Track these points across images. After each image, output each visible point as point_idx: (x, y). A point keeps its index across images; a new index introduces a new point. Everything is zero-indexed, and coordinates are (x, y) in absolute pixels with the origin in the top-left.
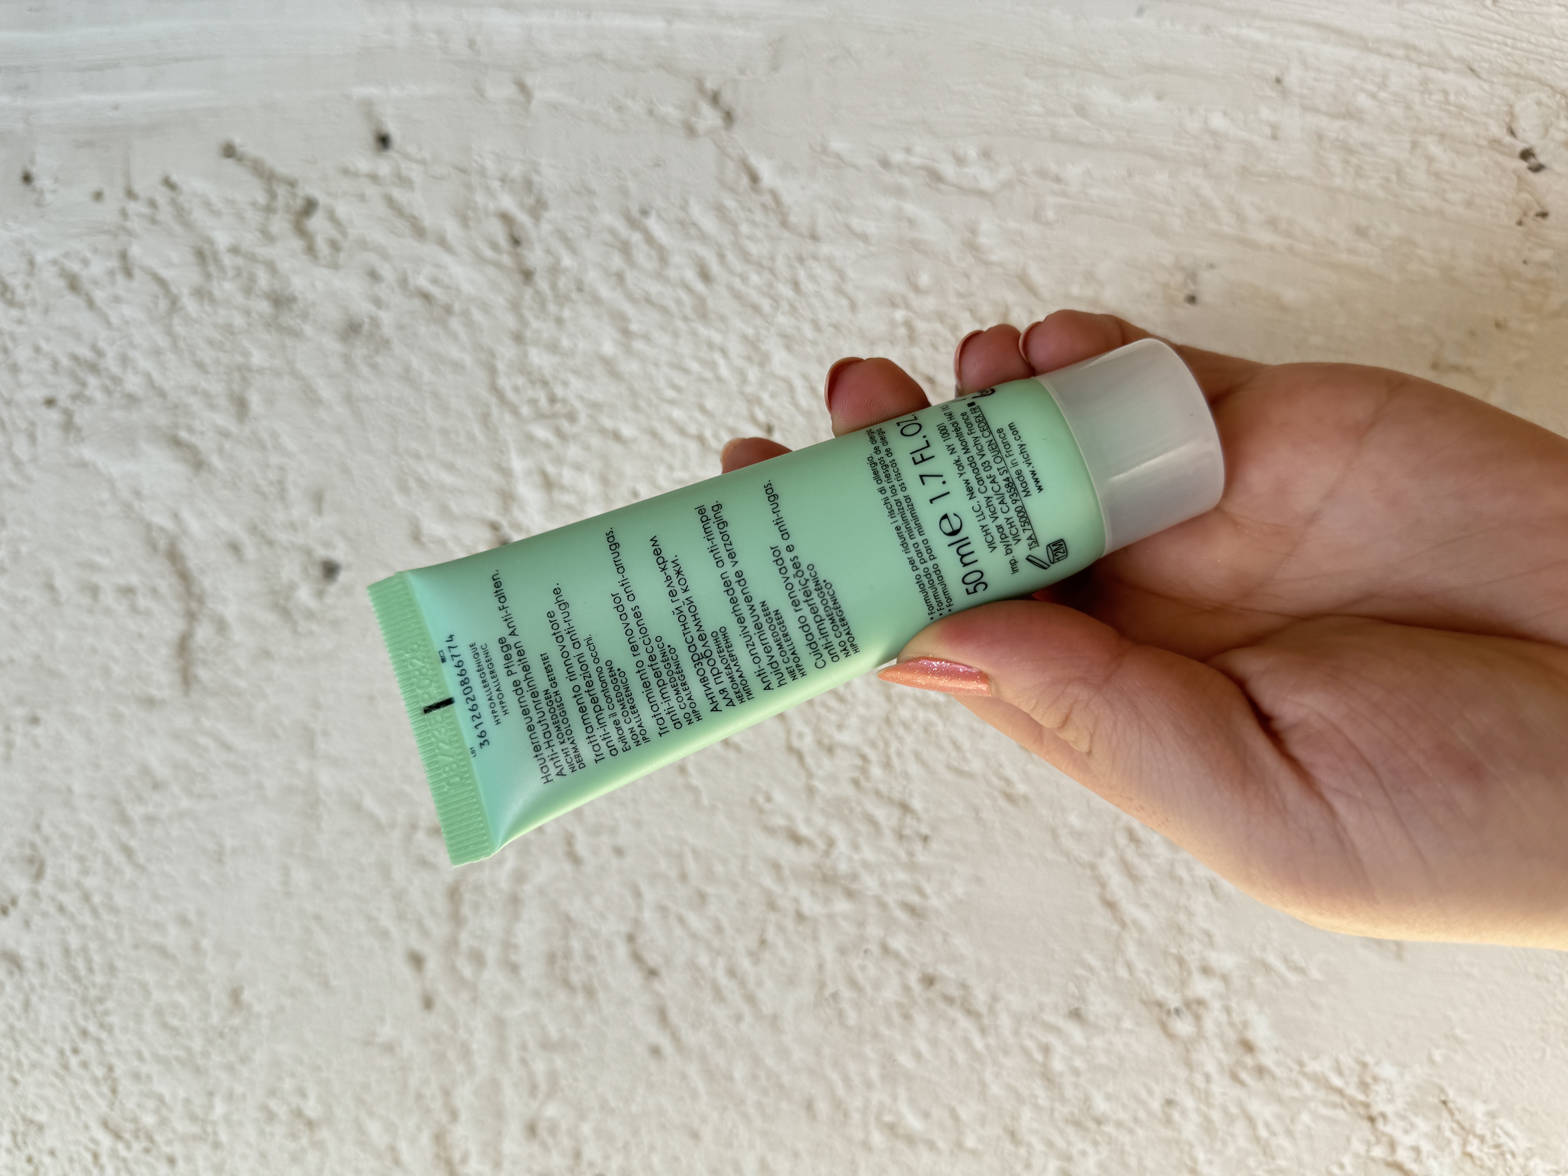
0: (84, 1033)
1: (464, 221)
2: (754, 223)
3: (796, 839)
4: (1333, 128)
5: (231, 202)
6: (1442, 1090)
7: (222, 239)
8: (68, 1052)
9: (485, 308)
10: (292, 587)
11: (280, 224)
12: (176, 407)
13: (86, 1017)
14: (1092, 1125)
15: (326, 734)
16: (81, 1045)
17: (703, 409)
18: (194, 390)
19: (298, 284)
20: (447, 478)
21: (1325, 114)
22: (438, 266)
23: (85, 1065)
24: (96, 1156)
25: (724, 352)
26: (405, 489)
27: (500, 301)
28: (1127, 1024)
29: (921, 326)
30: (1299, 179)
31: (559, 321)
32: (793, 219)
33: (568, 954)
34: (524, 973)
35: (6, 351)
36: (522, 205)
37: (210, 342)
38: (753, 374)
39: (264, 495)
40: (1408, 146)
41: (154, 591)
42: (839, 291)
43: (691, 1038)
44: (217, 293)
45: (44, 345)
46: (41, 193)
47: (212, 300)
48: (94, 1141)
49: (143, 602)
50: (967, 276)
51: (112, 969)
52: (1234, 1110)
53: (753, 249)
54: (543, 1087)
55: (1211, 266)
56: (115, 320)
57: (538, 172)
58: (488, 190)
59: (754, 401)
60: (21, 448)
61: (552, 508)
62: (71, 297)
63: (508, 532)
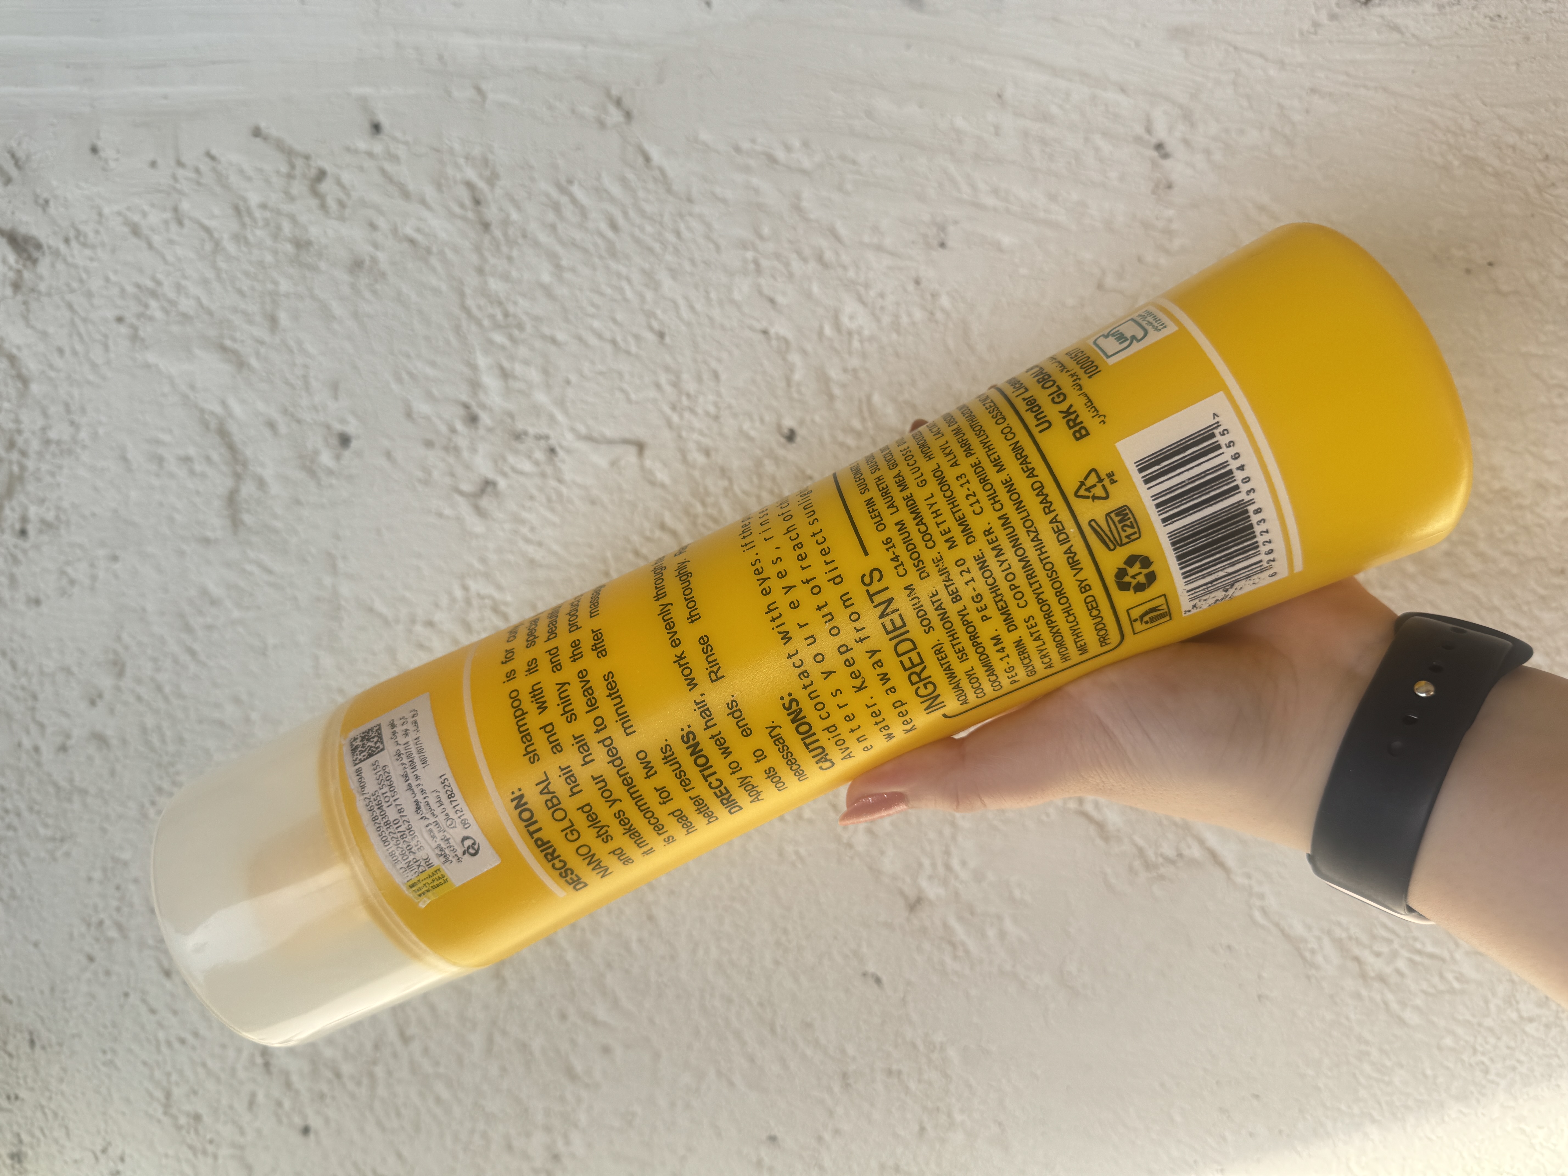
0: (160, 790)
1: (438, 186)
2: (647, 190)
4: (1035, 127)
5: (261, 170)
7: (254, 199)
9: (456, 250)
10: (316, 452)
11: (299, 188)
12: (221, 322)
13: (161, 778)
15: (344, 558)
16: (157, 799)
17: (614, 321)
18: (235, 310)
19: (314, 232)
20: (430, 371)
21: (1029, 118)
22: (420, 219)
25: (629, 280)
26: (399, 380)
27: (466, 245)
29: (764, 263)
30: (1013, 162)
31: (510, 259)
32: (675, 188)
35: (81, 281)
36: (481, 176)
37: (247, 274)
38: (649, 295)
39: (292, 387)
40: (1083, 140)
41: (208, 459)
42: (708, 238)
44: (251, 237)
45: (112, 277)
46: (106, 161)
47: (247, 242)
49: (199, 467)
50: (794, 229)
51: (181, 740)
53: (648, 208)
55: (956, 222)
56: (170, 258)
57: (493, 153)
58: (456, 165)
59: (650, 315)
60: (97, 354)
61: (508, 392)
62: (134, 241)
63: (476, 409)
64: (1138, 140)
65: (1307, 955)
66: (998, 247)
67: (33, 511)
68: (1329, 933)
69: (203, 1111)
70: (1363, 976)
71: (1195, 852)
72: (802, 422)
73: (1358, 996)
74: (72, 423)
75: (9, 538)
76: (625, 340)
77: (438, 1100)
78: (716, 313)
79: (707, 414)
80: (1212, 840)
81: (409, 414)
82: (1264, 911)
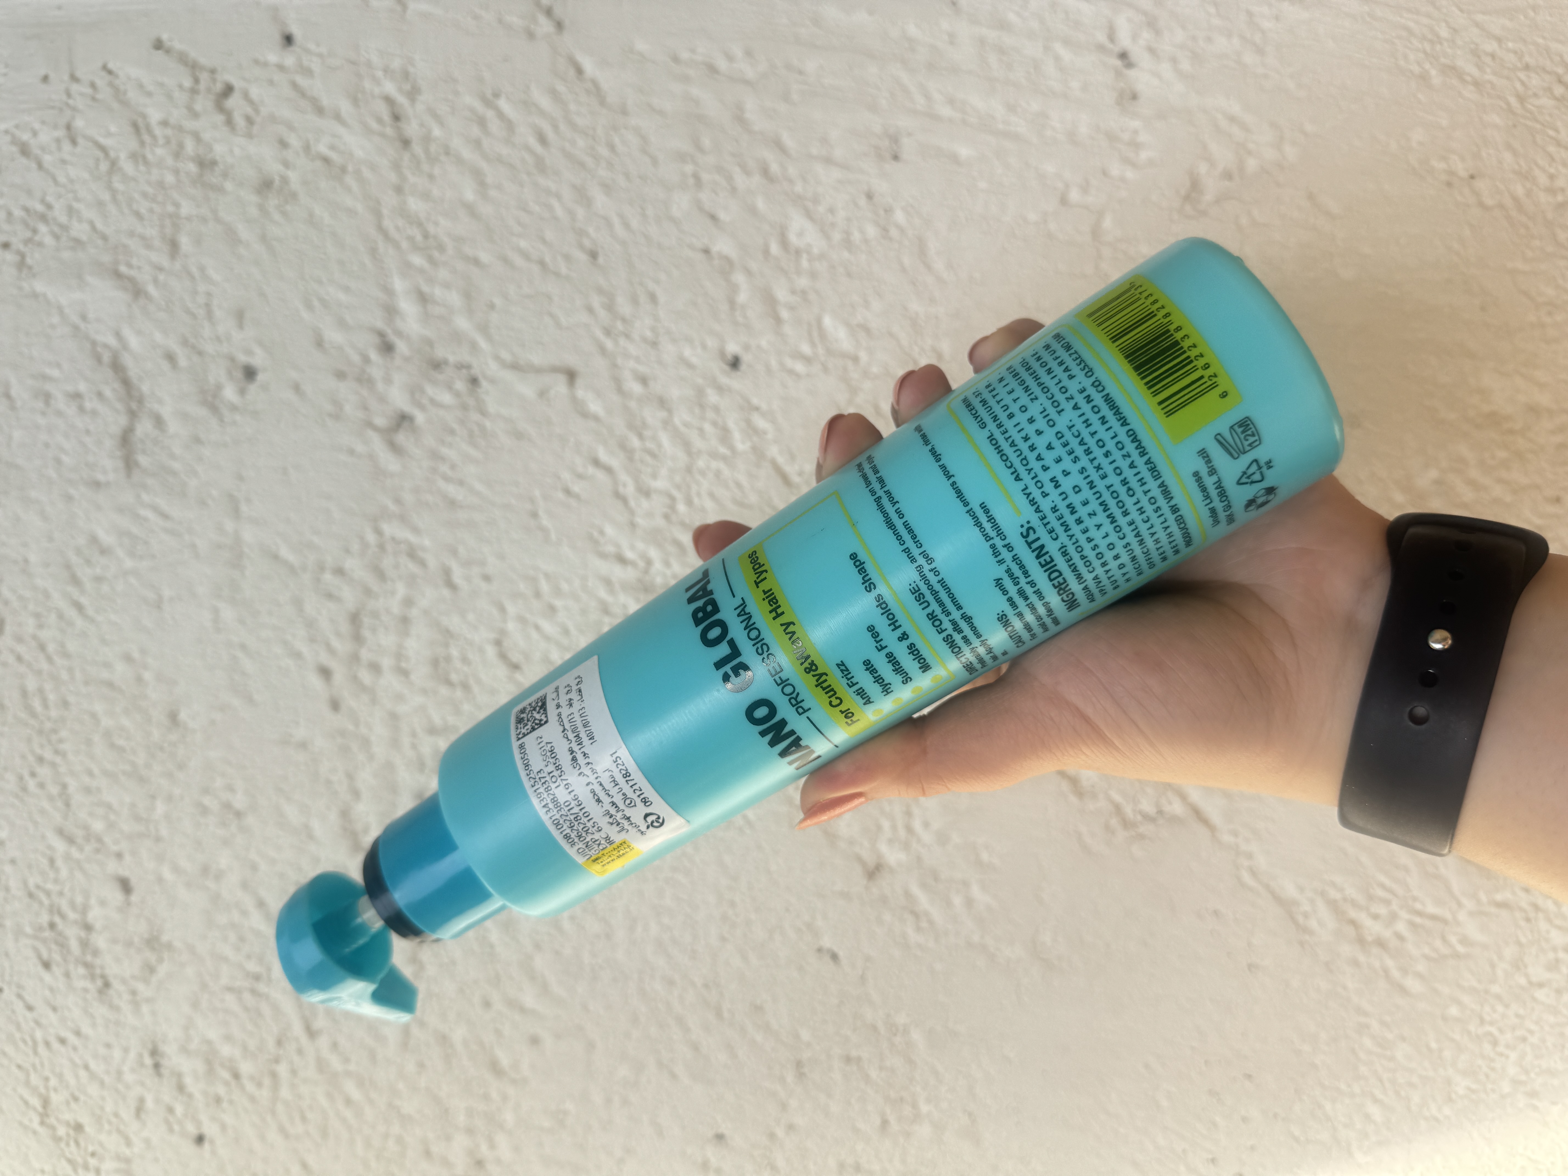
0: (41, 760)
1: (355, 100)
2: (579, 103)
3: (622, 560)
4: (991, 35)
5: (162, 85)
7: (155, 115)
8: (27, 777)
9: (373, 167)
10: (219, 387)
11: (204, 103)
12: (116, 247)
13: (42, 746)
15: (248, 500)
16: (38, 769)
17: (544, 241)
18: (131, 234)
19: (219, 150)
20: (343, 297)
21: (985, 25)
22: (334, 135)
23: (41, 786)
24: (52, 861)
25: (558, 197)
26: (309, 307)
27: (384, 162)
29: (705, 177)
30: (969, 72)
31: (431, 177)
32: (609, 100)
33: (448, 659)
34: (413, 676)
36: (401, 90)
37: (145, 195)
38: (581, 213)
39: (194, 316)
40: (1042, 48)
41: (100, 395)
42: (644, 151)
44: (150, 157)
47: (145, 162)
48: (50, 847)
49: (90, 404)
50: (737, 141)
51: (65, 704)
53: (580, 121)
55: (909, 134)
56: (62, 179)
57: (413, 65)
58: (374, 79)
59: (581, 233)
61: (426, 318)
62: (23, 160)
63: (392, 338)
64: (1101, 48)
65: (1301, 919)
66: (955, 159)
68: (1323, 894)
69: (85, 1120)
70: (1361, 941)
71: (1177, 808)
72: (747, 348)
73: (1356, 963)
76: (554, 261)
77: (348, 1102)
78: (653, 231)
79: (645, 340)
80: (1195, 796)
81: (319, 343)
82: (1253, 872)
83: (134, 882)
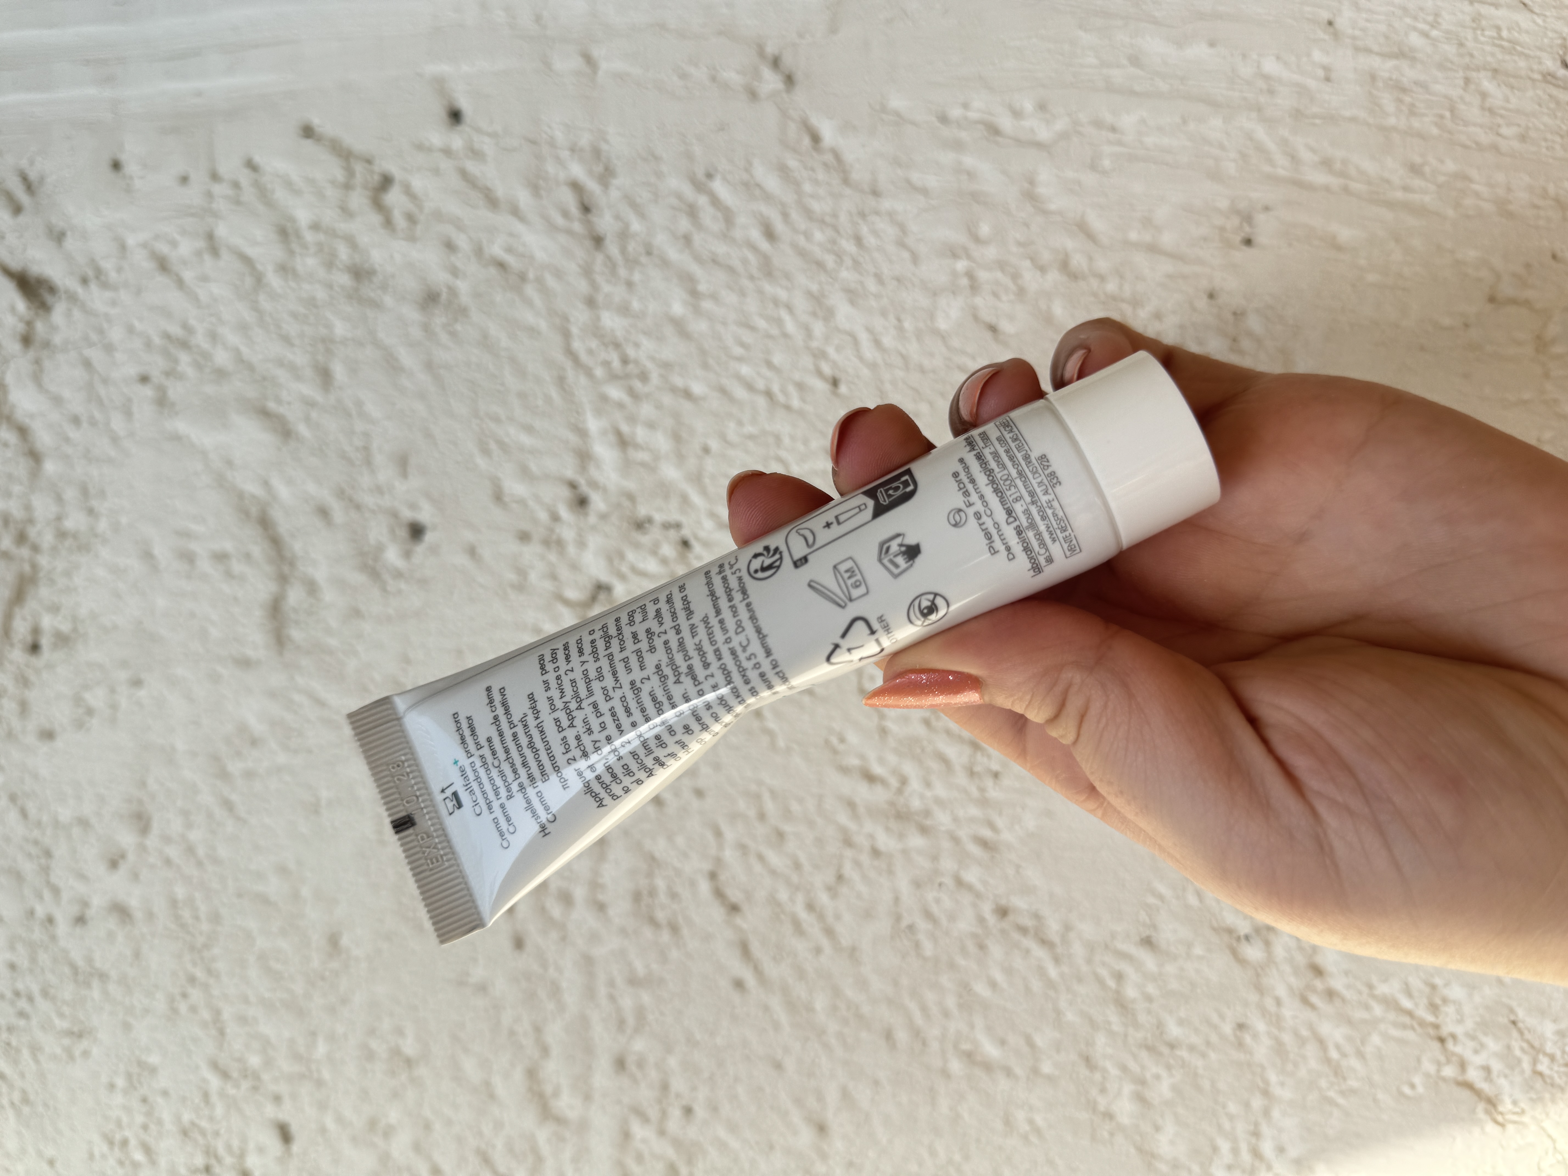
0: (192, 980)
1: (535, 189)
2: (816, 182)
4: (1385, 67)
5: (311, 181)
6: (1512, 1010)
7: (303, 216)
8: (178, 998)
9: (559, 274)
10: (380, 548)
11: (358, 200)
12: (264, 379)
13: (194, 964)
14: (1165, 1050)
16: (190, 990)
17: (769, 364)
18: (280, 363)
19: (377, 257)
20: (526, 439)
21: (1378, 54)
22: (511, 234)
25: (789, 308)
26: (486, 452)
27: (572, 268)
28: (1198, 951)
29: (983, 275)
30: (1353, 119)
31: (630, 284)
32: (855, 176)
33: (652, 893)
34: (611, 912)
35: (101, 332)
36: (591, 173)
37: (294, 315)
38: (818, 328)
39: (350, 462)
40: (1461, 82)
41: (247, 557)
42: (901, 244)
43: (772, 970)
44: (300, 268)
45: (137, 325)
46: (130, 179)
47: (296, 275)
48: (204, 1080)
49: (237, 567)
50: (1026, 225)
51: (216, 918)
52: (1305, 1033)
53: (816, 206)
54: (631, 1021)
55: (1267, 209)
56: (203, 298)
57: (606, 141)
58: (559, 160)
59: (820, 355)
60: (118, 423)
61: (627, 466)
62: (161, 279)
63: (585, 489)
67: (47, 622)
74: (91, 512)
75: (17, 655)
76: (784, 391)
78: (913, 349)
81: (498, 496)
83: (294, 1128)
